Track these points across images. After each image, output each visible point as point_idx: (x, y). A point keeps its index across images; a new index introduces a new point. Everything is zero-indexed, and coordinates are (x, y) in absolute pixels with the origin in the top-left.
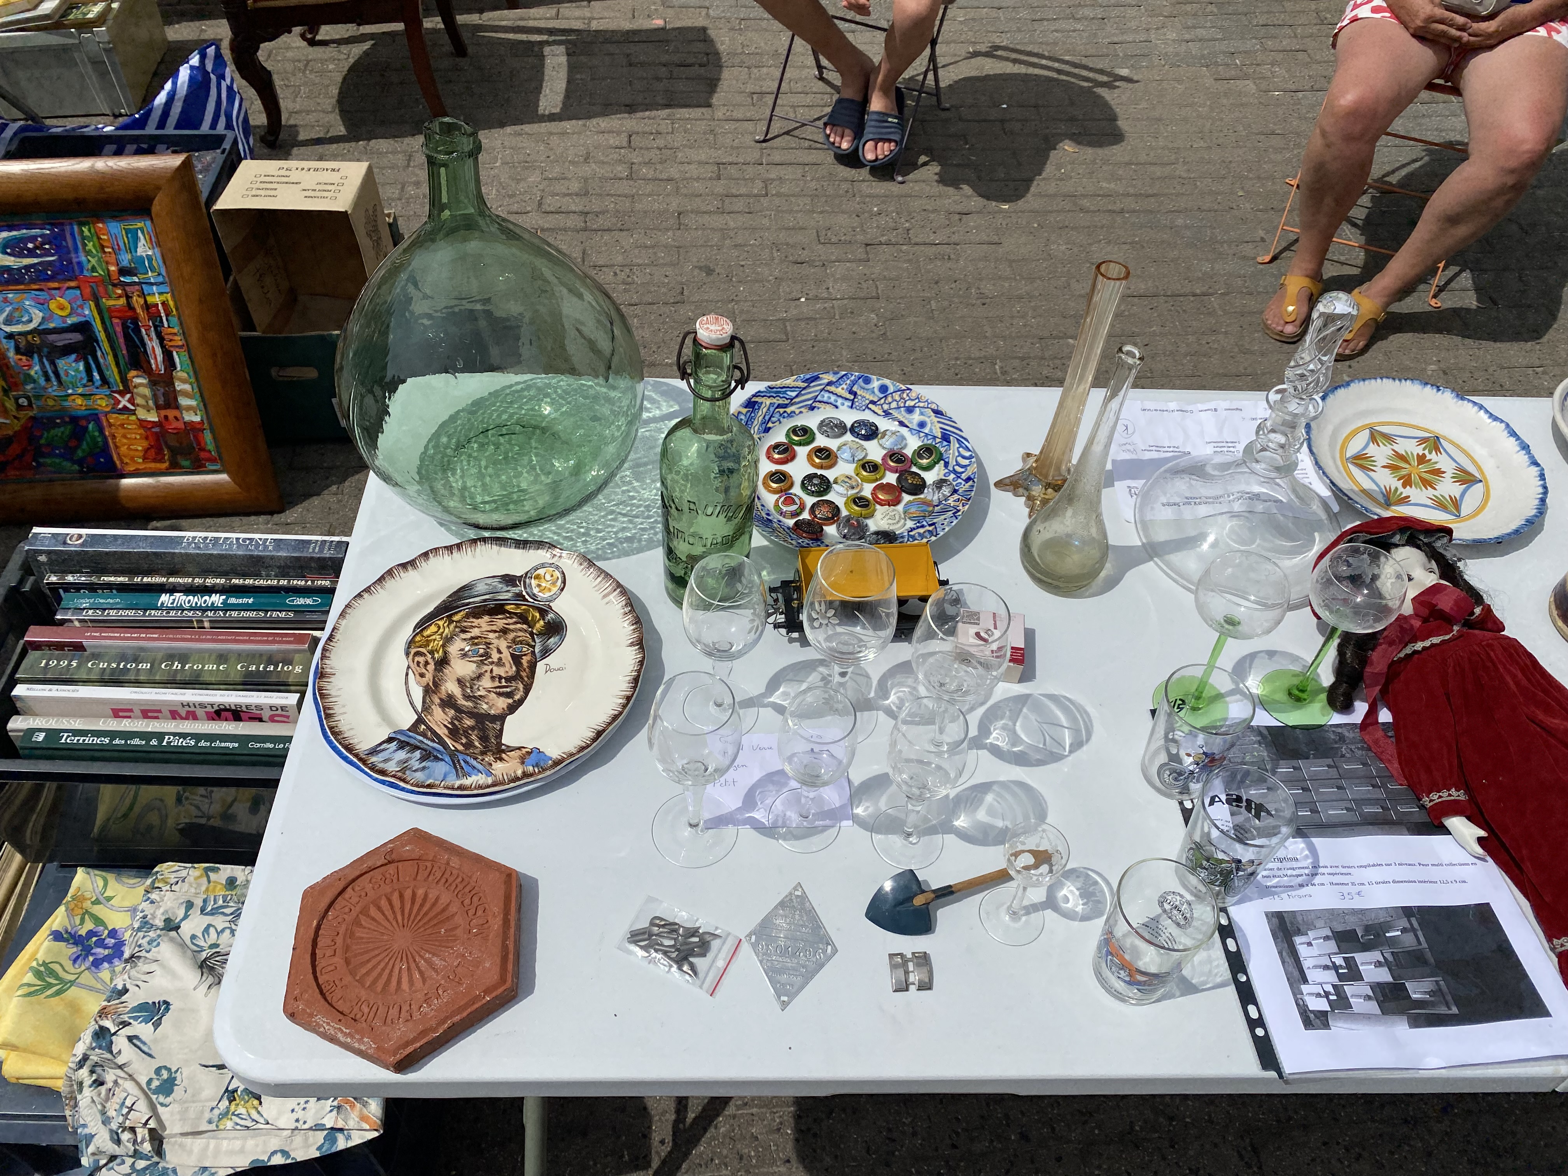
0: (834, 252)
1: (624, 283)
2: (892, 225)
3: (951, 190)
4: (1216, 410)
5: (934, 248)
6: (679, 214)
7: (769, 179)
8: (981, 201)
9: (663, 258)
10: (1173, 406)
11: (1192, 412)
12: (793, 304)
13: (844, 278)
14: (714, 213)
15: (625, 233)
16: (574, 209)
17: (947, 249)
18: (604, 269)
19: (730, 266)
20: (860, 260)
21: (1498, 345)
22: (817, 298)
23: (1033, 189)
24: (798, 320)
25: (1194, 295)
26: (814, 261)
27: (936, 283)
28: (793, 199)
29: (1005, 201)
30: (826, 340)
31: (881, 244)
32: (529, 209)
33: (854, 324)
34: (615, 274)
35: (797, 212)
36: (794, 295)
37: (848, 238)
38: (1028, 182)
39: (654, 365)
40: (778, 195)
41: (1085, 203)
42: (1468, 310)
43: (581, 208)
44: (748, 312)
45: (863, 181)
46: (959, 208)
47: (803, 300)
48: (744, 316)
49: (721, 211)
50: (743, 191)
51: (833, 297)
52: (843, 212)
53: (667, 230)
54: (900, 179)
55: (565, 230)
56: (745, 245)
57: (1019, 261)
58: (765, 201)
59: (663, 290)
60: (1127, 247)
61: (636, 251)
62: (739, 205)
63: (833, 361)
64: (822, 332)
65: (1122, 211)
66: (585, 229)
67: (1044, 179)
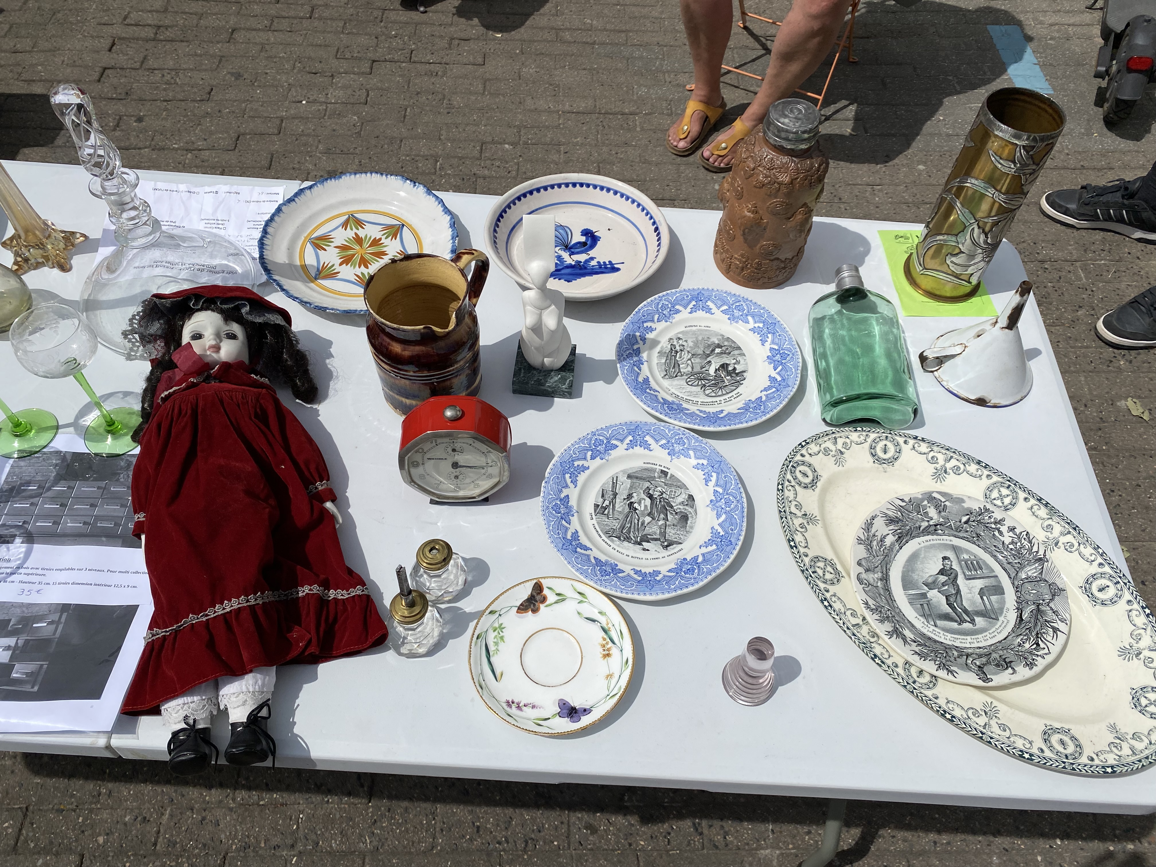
0: (344, 65)
1: (168, 83)
2: (401, 47)
3: (463, 20)
4: (217, 192)
5: (428, 66)
6: (233, 31)
7: (316, 5)
8: (482, 30)
9: (206, 65)
10: (182, 187)
11: (198, 193)
12: (294, 105)
13: (345, 87)
14: (262, 30)
15: (185, 44)
16: (150, 22)
17: (437, 68)
18: (156, 72)
19: (257, 73)
20: (363, 73)
21: (853, 166)
22: (315, 101)
23: (528, 23)
24: (293, 118)
25: (623, 114)
26: (325, 72)
27: (418, 93)
28: (329, 22)
29: (501, 31)
30: (308, 135)
31: (386, 61)
32: (114, 21)
33: (337, 124)
34: (163, 76)
35: (329, 32)
36: (299, 98)
37: (359, 55)
38: (528, 15)
39: (164, 149)
40: (320, 18)
41: (567, 35)
42: (842, 137)
43: (156, 22)
44: (256, 110)
45: (393, 10)
46: (462, 35)
47: (304, 102)
48: (251, 114)
49: (269, 29)
50: (292, 13)
51: (329, 101)
52: (366, 34)
53: (218, 42)
54: (422, 9)
55: (137, 39)
56: (275, 57)
57: (492, 80)
58: (306, 23)
59: (195, 90)
60: (585, 72)
61: (186, 59)
62: (285, 24)
63: (308, 152)
64: (309, 129)
65: (594, 43)
66: (154, 40)
67: (541, 14)
